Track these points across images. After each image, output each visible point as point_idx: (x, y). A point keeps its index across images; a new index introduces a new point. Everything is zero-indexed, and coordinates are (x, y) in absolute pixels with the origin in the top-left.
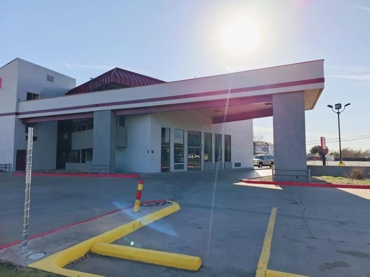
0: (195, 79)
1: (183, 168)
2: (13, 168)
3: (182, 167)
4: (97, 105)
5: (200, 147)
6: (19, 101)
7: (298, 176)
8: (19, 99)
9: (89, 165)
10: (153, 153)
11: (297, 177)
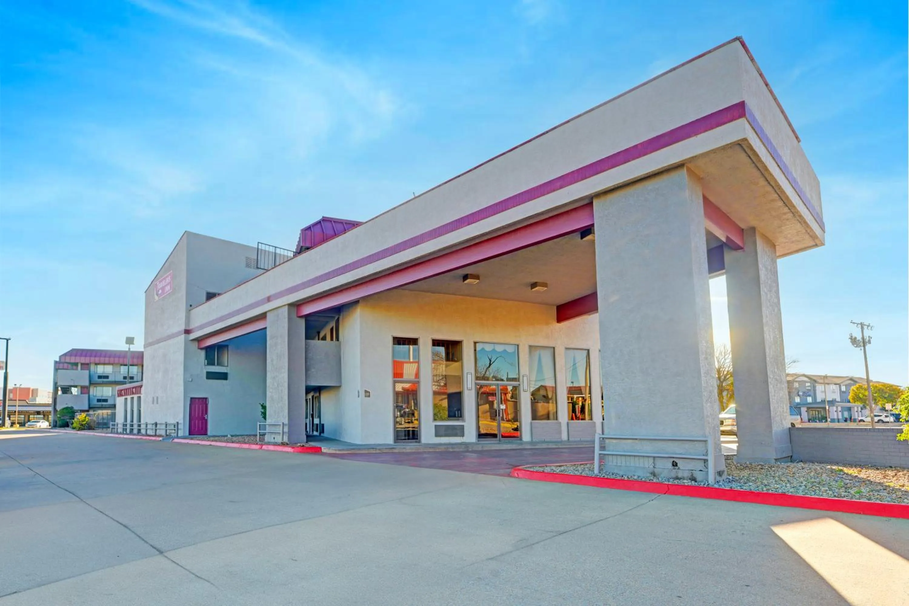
0: (416, 198)
1: (463, 435)
2: (184, 430)
3: (460, 431)
4: (269, 299)
5: (518, 383)
6: (191, 308)
7: (677, 461)
8: (191, 306)
9: (260, 425)
10: (369, 396)
11: (675, 464)
